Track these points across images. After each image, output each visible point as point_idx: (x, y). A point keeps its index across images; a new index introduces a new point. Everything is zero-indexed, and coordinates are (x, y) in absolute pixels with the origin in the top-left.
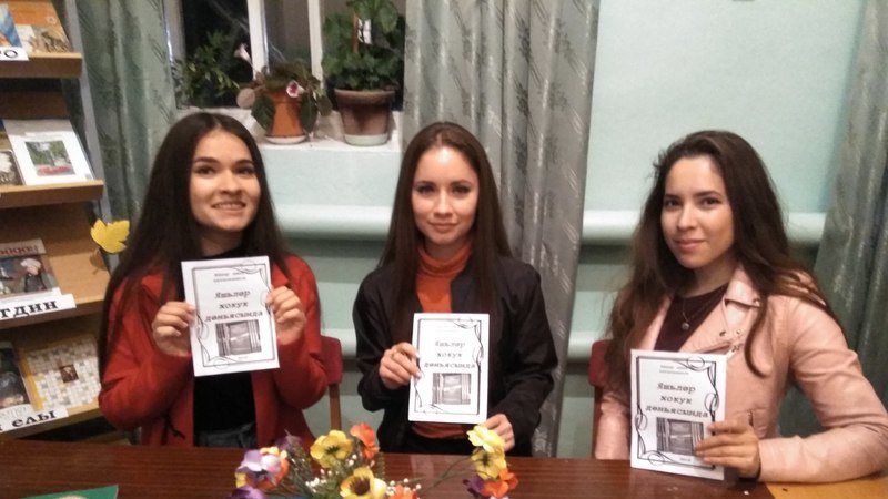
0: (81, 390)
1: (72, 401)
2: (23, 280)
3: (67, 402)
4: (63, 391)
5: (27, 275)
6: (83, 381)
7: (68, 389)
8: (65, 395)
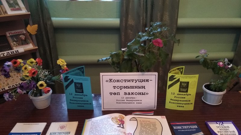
0: (12, 80)
1: (10, 84)
2: (21, 41)
3: (8, 84)
4: (6, 81)
5: (22, 40)
6: (13, 77)
7: (8, 80)
8: (7, 82)
